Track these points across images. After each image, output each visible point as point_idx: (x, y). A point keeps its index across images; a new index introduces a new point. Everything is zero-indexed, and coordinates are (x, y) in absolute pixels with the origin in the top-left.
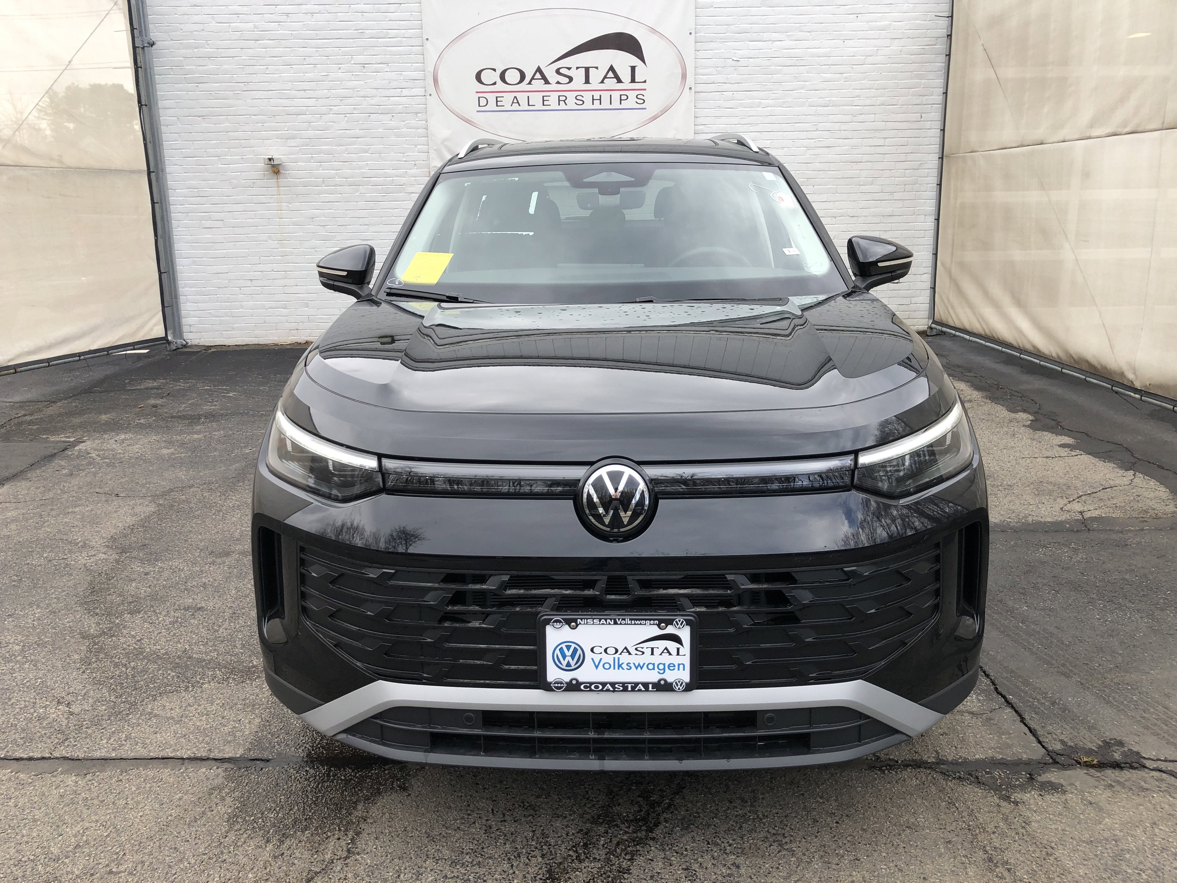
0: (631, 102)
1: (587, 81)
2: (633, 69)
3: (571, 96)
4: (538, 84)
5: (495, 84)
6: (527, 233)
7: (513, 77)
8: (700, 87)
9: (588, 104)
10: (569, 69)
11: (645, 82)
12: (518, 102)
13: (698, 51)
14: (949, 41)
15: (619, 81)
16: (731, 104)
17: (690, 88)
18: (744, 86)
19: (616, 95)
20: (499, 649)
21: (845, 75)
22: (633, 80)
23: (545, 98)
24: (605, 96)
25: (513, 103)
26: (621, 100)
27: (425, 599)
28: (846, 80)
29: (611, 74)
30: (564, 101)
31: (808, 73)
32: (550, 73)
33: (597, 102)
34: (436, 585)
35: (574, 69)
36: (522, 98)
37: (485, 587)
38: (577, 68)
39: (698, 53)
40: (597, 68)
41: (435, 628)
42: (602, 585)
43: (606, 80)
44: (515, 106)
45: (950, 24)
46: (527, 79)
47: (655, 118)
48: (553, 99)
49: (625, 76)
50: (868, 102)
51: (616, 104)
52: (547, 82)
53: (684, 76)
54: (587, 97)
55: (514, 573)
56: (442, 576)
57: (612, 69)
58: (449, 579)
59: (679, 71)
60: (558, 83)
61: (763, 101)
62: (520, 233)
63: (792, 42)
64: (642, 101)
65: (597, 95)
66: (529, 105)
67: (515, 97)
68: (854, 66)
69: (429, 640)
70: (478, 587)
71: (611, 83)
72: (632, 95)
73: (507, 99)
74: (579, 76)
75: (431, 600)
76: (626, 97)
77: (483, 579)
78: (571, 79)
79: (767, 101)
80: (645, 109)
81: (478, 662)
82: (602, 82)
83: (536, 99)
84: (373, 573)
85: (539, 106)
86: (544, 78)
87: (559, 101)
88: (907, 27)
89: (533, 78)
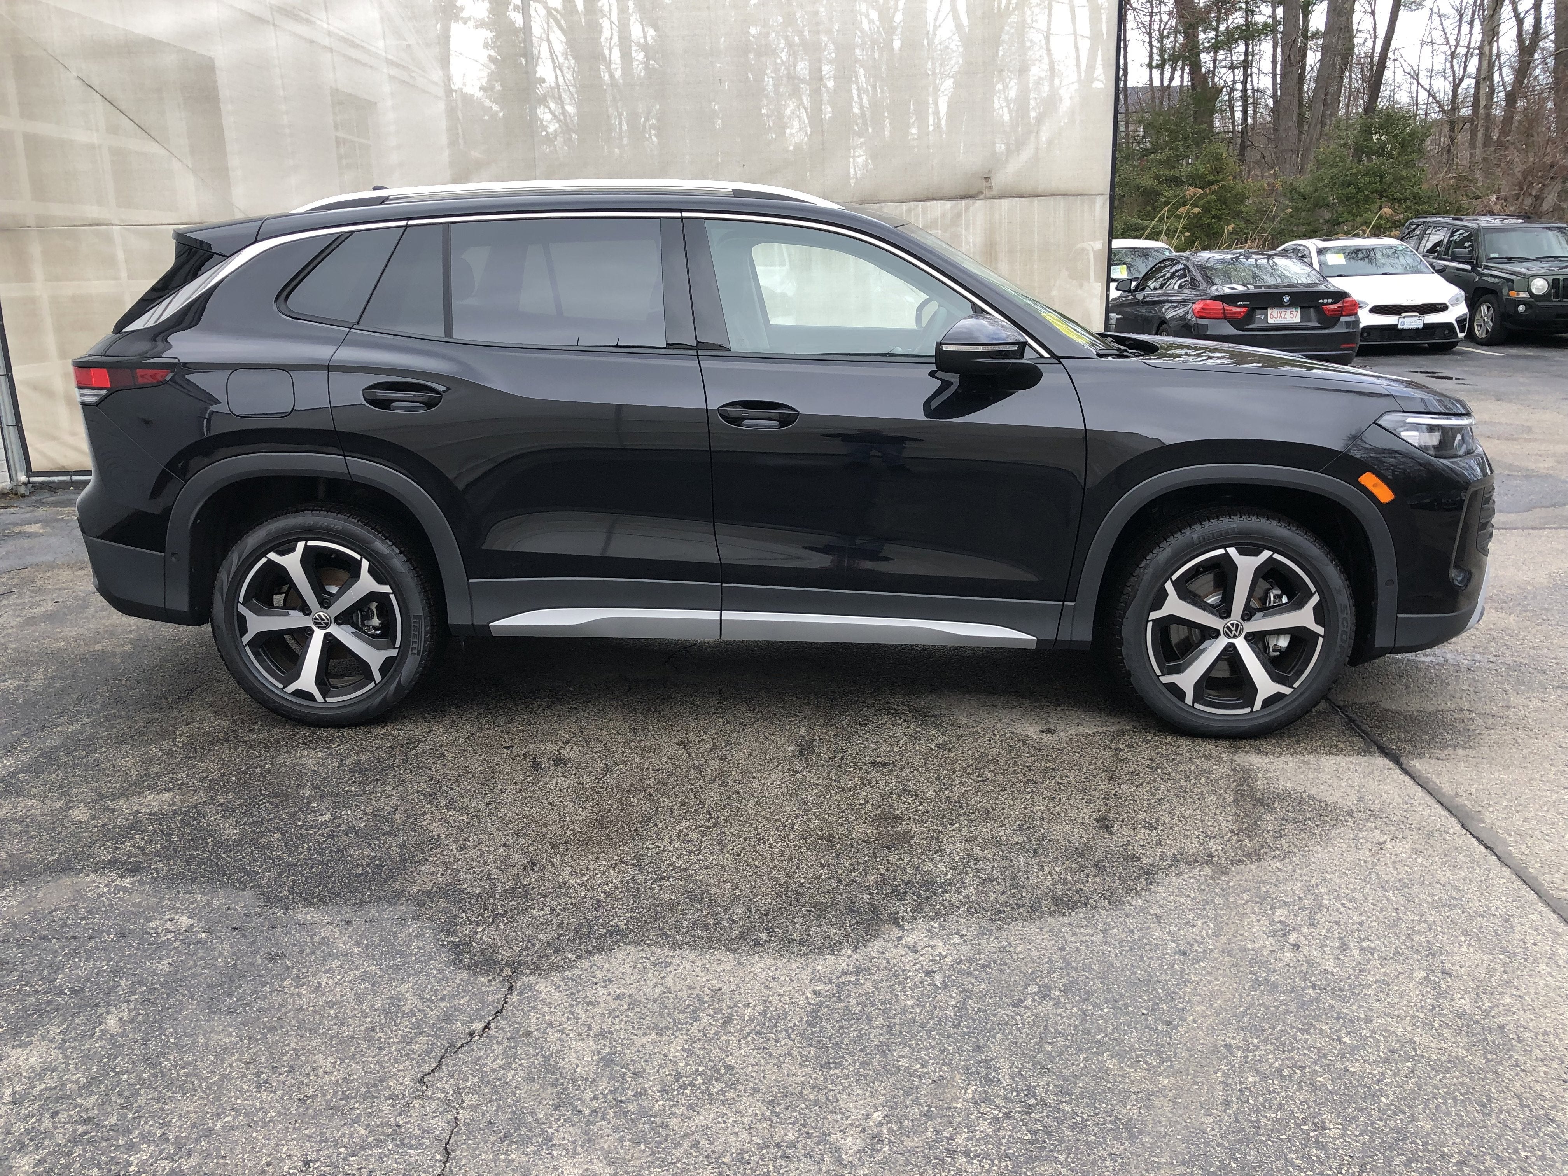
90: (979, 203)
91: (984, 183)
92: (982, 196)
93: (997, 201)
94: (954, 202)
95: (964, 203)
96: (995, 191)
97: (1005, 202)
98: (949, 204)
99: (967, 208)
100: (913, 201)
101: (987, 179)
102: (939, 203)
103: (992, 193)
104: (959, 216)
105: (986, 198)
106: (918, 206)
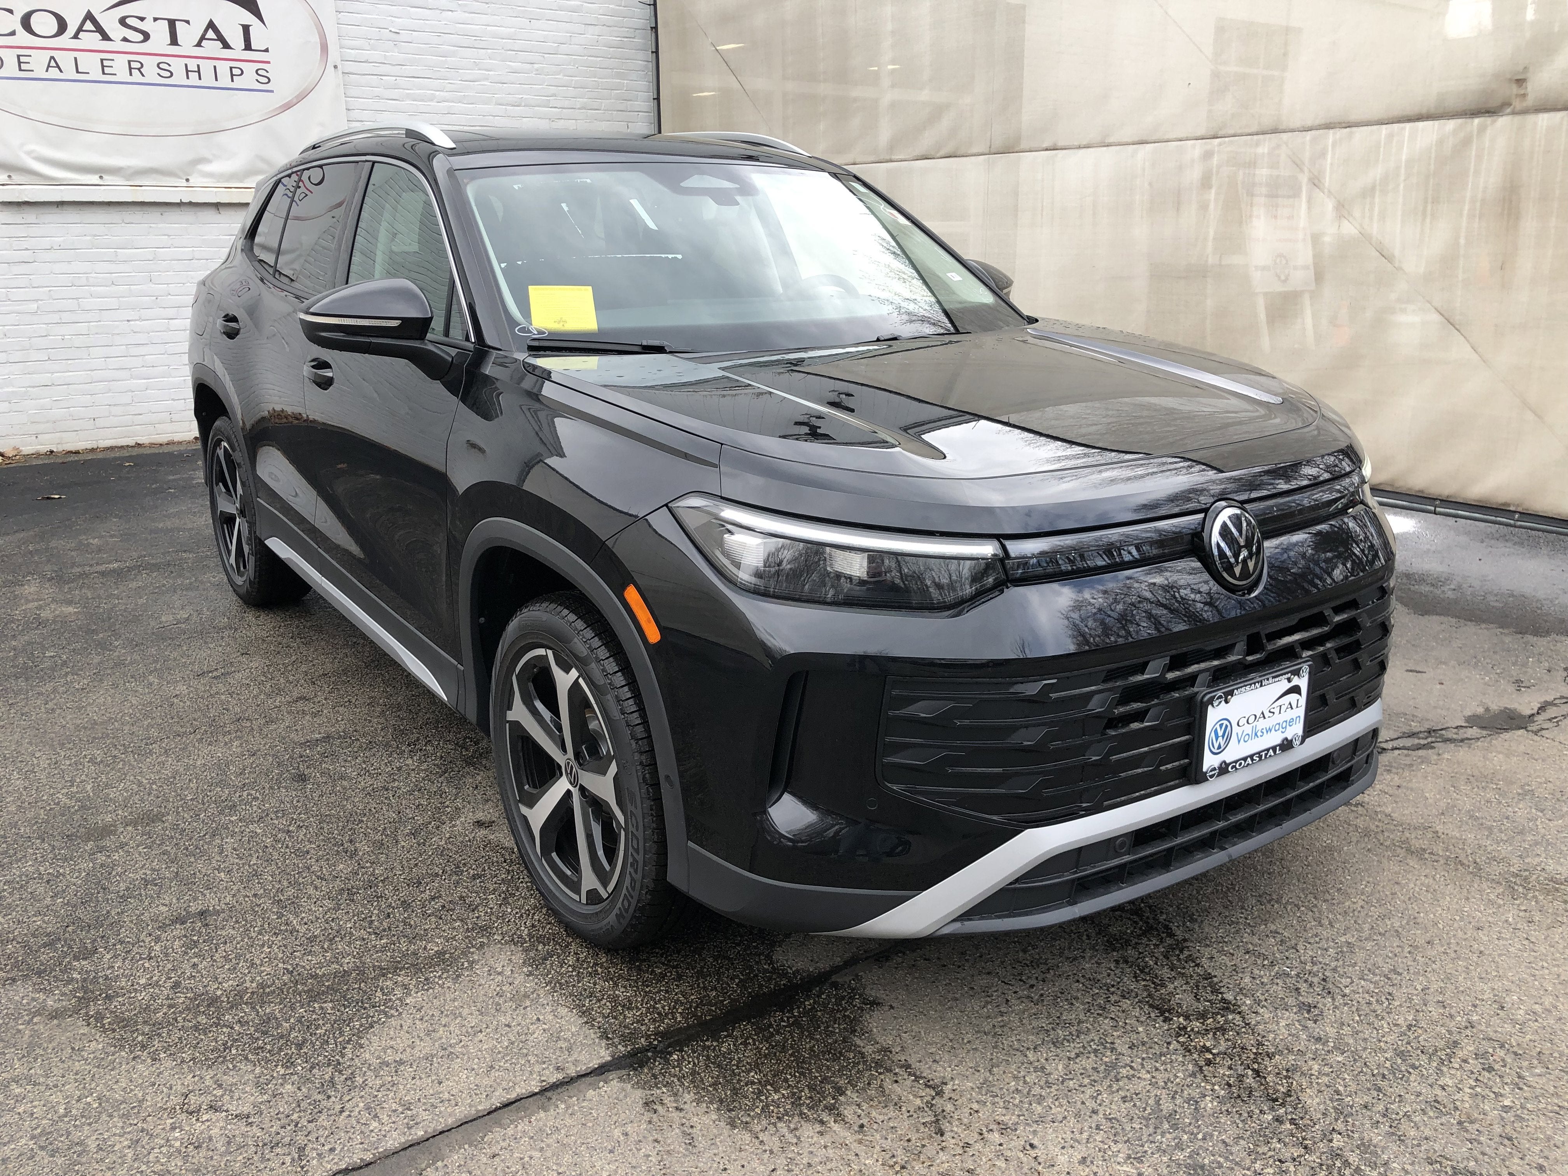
0: (249, 79)
1: (174, 41)
2: (246, 29)
3: (150, 64)
4: (91, 39)
5: (13, 33)
6: (673, 256)
7: (44, 24)
8: (350, 67)
9: (179, 77)
10: (142, 19)
11: (267, 50)
12: (58, 66)
13: (340, 12)
14: (653, 35)
15: (226, 46)
16: (395, 93)
17: (335, 67)
18: (408, 70)
19: (223, 68)
20: (1160, 749)
21: (536, 66)
22: (248, 47)
23: (106, 63)
24: (207, 67)
25: (49, 66)
26: (232, 75)
27: (1089, 707)
28: (539, 72)
29: (211, 34)
30: (139, 69)
31: (490, 58)
32: (109, 22)
33: (194, 76)
34: (1100, 687)
35: (150, 19)
36: (65, 60)
37: (1146, 676)
38: (155, 19)
39: (340, 16)
40: (188, 22)
41: (1099, 741)
42: (1241, 646)
43: (204, 43)
44: (54, 73)
45: (653, 13)
46: (71, 29)
47: (288, 106)
48: (119, 65)
49: (235, 38)
50: (566, 103)
51: (225, 80)
52: (106, 37)
53: (324, 48)
54: (177, 66)
55: (1174, 652)
56: (1104, 674)
57: (211, 25)
58: (1111, 676)
59: (316, 39)
60: (125, 40)
61: (438, 93)
62: (663, 256)
63: (467, 15)
64: (265, 80)
65: (192, 64)
66: (78, 72)
67: (52, 58)
68: (546, 56)
69: (1094, 758)
70: (1139, 678)
71: (212, 47)
72: (249, 69)
73: (38, 61)
74: (159, 33)
75: (1095, 706)
76: (240, 72)
77: (1141, 668)
78: (146, 36)
79: (442, 93)
80: (272, 91)
81: (1140, 771)
82: (199, 44)
83: (90, 63)
84: (1032, 689)
85: (96, 74)
86: (99, 29)
87: (130, 69)
88: (601, 12)
89: (80, 29)
90: (1503, 122)
91: (1515, 89)
92: (1509, 110)
93: (1531, 118)
94: (1460, 121)
95: (1476, 121)
96: (1530, 101)
97: (1544, 120)
98: (1451, 125)
99: (1482, 129)
100: (1399, 122)
101: (1520, 82)
102: (1436, 123)
103: (1524, 104)
104: (1466, 142)
105: (1514, 113)
106: (1404, 129)
